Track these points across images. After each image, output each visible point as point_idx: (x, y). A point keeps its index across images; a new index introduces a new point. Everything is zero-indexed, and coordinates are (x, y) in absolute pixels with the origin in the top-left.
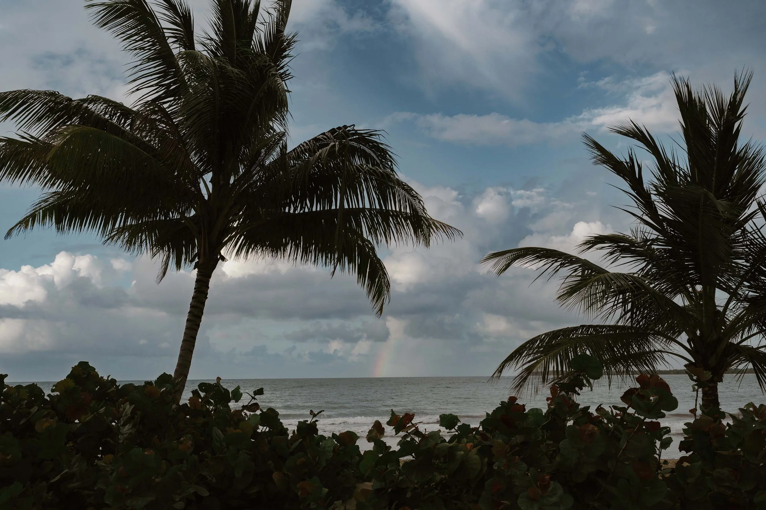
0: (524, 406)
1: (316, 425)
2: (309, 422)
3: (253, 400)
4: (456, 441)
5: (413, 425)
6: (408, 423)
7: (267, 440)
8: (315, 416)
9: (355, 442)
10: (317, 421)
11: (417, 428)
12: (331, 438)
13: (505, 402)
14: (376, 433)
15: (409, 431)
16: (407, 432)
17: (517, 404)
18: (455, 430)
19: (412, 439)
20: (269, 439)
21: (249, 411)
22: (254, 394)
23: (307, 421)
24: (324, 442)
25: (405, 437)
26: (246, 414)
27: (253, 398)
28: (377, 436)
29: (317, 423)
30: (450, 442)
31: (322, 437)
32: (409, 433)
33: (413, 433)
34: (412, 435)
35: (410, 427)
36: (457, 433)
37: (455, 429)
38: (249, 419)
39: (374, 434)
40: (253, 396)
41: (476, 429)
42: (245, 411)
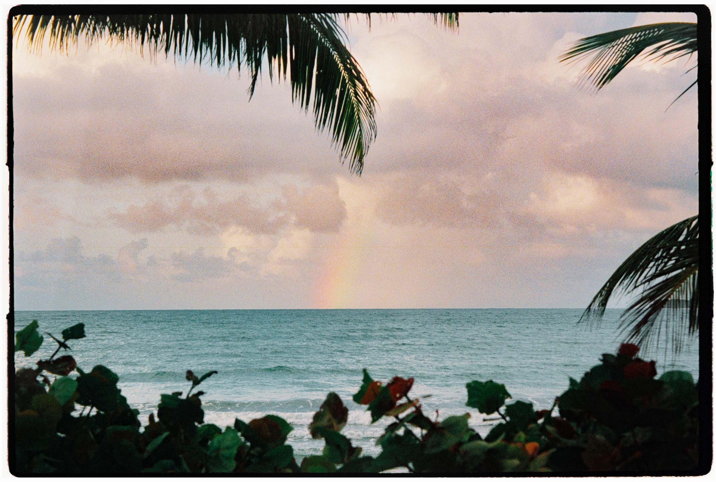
0: (653, 363)
1: (199, 402)
2: (184, 397)
3: (62, 349)
4: (502, 436)
5: (410, 403)
6: (400, 398)
7: (93, 433)
8: (197, 382)
9: (285, 439)
10: (201, 393)
11: (418, 410)
12: (233, 430)
13: (611, 356)
14: (329, 420)
15: (402, 416)
16: (397, 417)
17: (639, 360)
18: (500, 414)
19: (408, 433)
20: (98, 430)
21: (53, 372)
22: (64, 337)
23: (180, 394)
24: (217, 438)
25: (393, 427)
26: (46, 381)
27: (62, 345)
28: (331, 426)
29: (201, 397)
30: (491, 438)
31: (213, 429)
32: (402, 421)
33: (410, 418)
34: (406, 424)
35: (403, 407)
36: (504, 422)
37: (499, 412)
38: (52, 389)
39: (324, 422)
40: (62, 340)
41: (546, 414)
42: (45, 373)
